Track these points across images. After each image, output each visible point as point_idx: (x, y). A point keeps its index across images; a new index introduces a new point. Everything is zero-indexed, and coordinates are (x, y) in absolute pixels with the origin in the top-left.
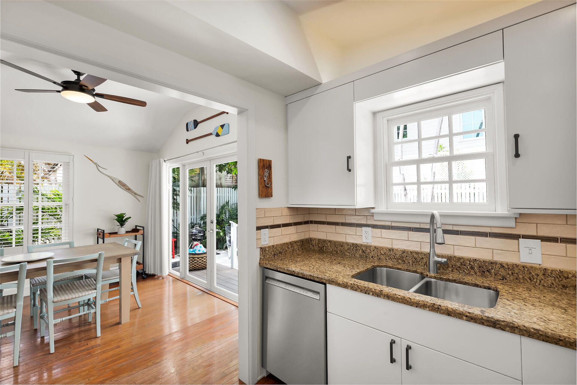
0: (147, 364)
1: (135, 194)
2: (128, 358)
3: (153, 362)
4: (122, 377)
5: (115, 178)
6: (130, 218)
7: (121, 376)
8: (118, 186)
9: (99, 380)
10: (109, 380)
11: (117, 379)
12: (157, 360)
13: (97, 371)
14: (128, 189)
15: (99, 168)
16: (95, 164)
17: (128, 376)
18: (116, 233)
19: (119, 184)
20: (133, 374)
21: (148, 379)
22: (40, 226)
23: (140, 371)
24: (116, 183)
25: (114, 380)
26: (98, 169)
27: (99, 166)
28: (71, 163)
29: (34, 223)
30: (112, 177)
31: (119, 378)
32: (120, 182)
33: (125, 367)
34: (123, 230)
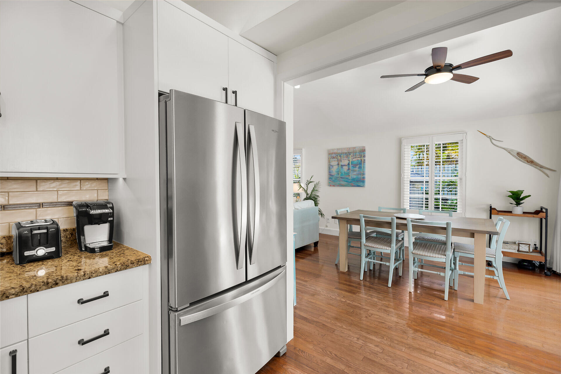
0: (459, 347)
1: (542, 167)
2: (451, 330)
3: (467, 350)
4: (430, 339)
5: (512, 150)
6: (529, 196)
7: (432, 337)
8: (517, 158)
9: (416, 327)
10: (422, 333)
11: (427, 337)
12: (472, 351)
13: (422, 322)
14: (531, 162)
15: (493, 141)
16: (489, 137)
17: (436, 342)
18: (511, 212)
19: (518, 157)
20: (441, 344)
21: (448, 358)
22: (440, 197)
23: (449, 347)
24: (513, 156)
25: (425, 336)
26: (491, 142)
27: (493, 139)
28: (464, 141)
29: (436, 194)
30: (509, 150)
31: (429, 337)
32: (518, 154)
33: (441, 334)
34: (518, 210)
